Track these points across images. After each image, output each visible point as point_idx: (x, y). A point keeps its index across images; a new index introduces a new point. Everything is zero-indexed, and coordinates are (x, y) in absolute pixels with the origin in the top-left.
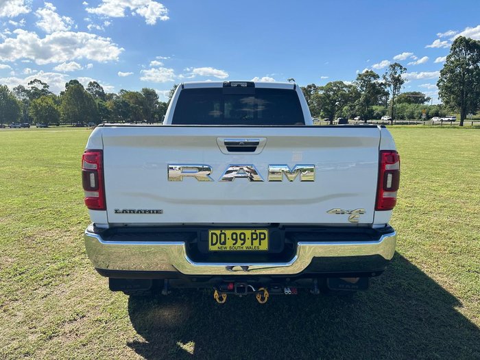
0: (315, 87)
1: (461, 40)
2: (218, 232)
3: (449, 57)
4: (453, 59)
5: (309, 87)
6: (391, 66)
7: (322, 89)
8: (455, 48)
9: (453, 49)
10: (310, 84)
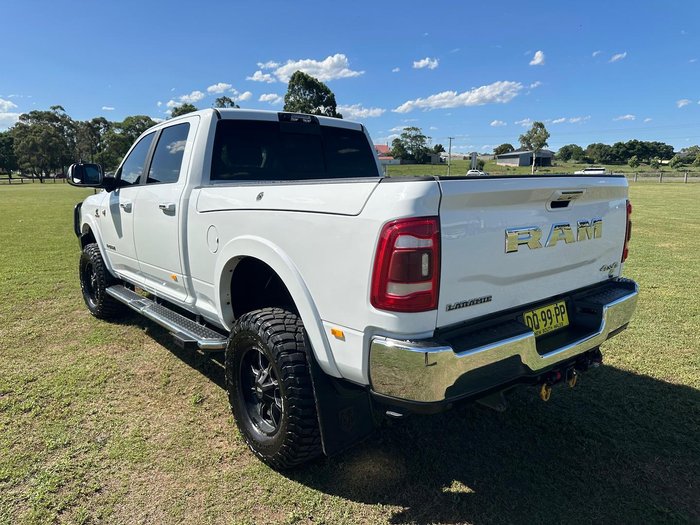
0: (105, 122)
1: (299, 76)
2: (530, 314)
3: (288, 97)
4: (292, 99)
5: (96, 121)
6: (218, 100)
7: (119, 126)
8: (293, 86)
9: (291, 86)
10: (98, 117)
